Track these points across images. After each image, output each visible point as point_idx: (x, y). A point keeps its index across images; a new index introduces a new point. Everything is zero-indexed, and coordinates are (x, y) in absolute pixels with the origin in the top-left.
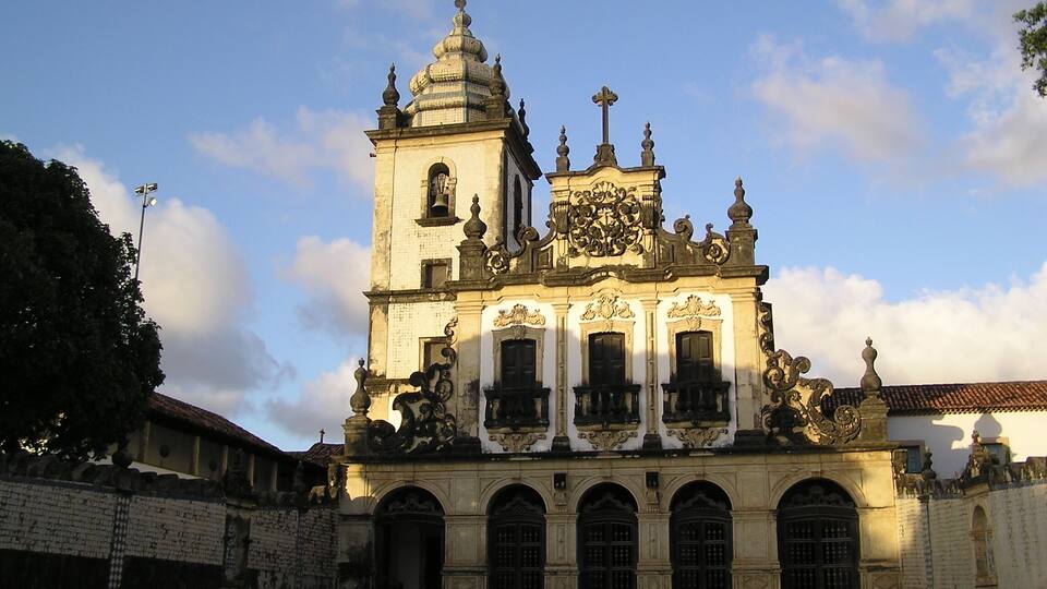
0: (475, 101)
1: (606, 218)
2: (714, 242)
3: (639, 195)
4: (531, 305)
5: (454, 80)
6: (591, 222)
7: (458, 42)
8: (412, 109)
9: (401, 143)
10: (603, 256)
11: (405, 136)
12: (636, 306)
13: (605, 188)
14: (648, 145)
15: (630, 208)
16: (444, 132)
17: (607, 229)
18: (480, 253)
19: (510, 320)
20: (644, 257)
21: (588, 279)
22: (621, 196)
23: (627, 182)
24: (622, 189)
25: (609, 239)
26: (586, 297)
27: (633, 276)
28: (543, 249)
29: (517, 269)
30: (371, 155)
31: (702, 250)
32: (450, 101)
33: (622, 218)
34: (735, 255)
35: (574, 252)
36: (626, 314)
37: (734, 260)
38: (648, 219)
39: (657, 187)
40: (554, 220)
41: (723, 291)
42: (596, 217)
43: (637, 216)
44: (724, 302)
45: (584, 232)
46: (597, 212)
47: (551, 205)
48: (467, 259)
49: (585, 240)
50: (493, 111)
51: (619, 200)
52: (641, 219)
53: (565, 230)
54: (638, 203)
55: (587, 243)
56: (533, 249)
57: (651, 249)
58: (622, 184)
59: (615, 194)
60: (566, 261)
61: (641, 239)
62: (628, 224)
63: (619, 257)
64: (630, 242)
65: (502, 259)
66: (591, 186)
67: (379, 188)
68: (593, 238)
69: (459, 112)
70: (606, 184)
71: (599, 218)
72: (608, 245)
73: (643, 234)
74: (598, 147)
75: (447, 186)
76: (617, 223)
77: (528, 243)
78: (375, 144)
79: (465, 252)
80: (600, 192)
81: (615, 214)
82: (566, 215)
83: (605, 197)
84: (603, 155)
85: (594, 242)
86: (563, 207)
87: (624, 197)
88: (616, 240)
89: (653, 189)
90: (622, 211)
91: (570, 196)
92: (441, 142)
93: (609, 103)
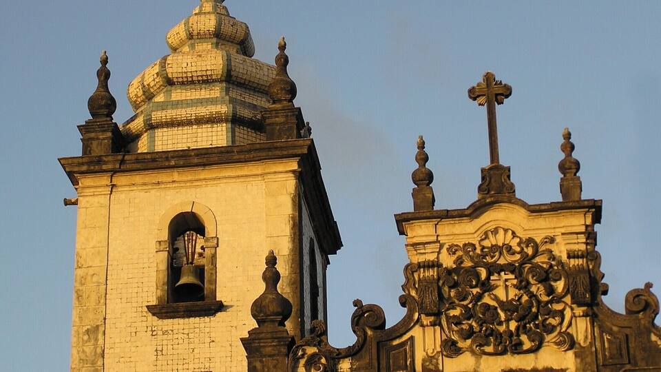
0: (246, 113)
1: (504, 289)
3: (560, 250)
5: (207, 81)
6: (480, 297)
7: (209, 23)
8: (138, 124)
9: (120, 180)
10: (503, 353)
11: (129, 167)
13: (500, 239)
14: (569, 168)
15: (547, 272)
16: (196, 161)
17: (508, 307)
18: (284, 350)
20: (576, 355)
22: (530, 251)
23: (540, 228)
24: (530, 241)
25: (513, 325)
28: (396, 342)
30: (67, 203)
32: (203, 111)
33: (534, 289)
35: (451, 349)
38: (581, 289)
39: (591, 236)
40: (413, 293)
42: (487, 287)
43: (560, 286)
45: (469, 314)
46: (488, 278)
47: (407, 267)
48: (261, 361)
49: (471, 326)
50: (278, 127)
51: (526, 259)
52: (568, 289)
53: (435, 310)
54: (560, 263)
55: (475, 333)
56: (378, 343)
57: (589, 340)
58: (532, 232)
59: (518, 249)
60: (438, 363)
61: (570, 325)
62: (545, 298)
63: (532, 355)
64: (551, 329)
65: (323, 360)
66: (476, 235)
67: (83, 253)
68: (484, 322)
69: (219, 129)
70: (501, 232)
71: (493, 290)
72: (511, 334)
73: (574, 316)
74: (483, 170)
75: (201, 251)
76: (525, 298)
77: (369, 332)
78: (75, 182)
79: (258, 350)
80: (492, 246)
81: (521, 282)
82: (435, 285)
83: (501, 254)
84: (493, 183)
85: (486, 330)
86: (428, 270)
87: (535, 254)
88: (525, 327)
89: (584, 240)
90: (533, 277)
91: (439, 253)
92: (190, 178)
93: (497, 100)
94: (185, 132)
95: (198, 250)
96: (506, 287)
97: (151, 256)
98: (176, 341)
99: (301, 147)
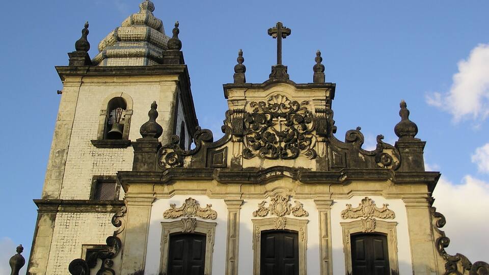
0: (155, 54)
1: (280, 126)
2: (385, 151)
3: (312, 108)
4: (203, 201)
6: (266, 129)
10: (277, 158)
12: (310, 206)
13: (279, 101)
14: (319, 69)
15: (303, 118)
17: (281, 134)
18: (155, 150)
19: (181, 213)
20: (317, 162)
21: (263, 177)
22: (295, 108)
23: (301, 97)
24: (295, 103)
25: (283, 145)
26: (260, 195)
27: (307, 178)
28: (217, 150)
29: (191, 165)
30: (59, 92)
31: (374, 158)
32: (133, 51)
33: (296, 127)
34: (405, 164)
35: (248, 154)
36: (299, 213)
37: (405, 169)
38: (322, 127)
39: (329, 102)
40: (229, 125)
41: (396, 196)
42: (270, 124)
43: (310, 126)
44: (398, 206)
45: (259, 137)
46: (271, 119)
47: (227, 112)
48: (142, 155)
49: (260, 143)
50: (170, 60)
51: (292, 111)
52: (315, 127)
53: (241, 133)
54: (311, 114)
55: (262, 147)
56: (208, 149)
57: (325, 154)
58: (297, 98)
59: (289, 106)
60: (240, 162)
61: (315, 146)
62: (301, 132)
63: (293, 160)
64: (303, 148)
65: (176, 156)
66: (266, 98)
67: (62, 114)
68: (267, 142)
69: (140, 60)
70: (280, 97)
71: (273, 126)
72: (282, 149)
73: (317, 141)
74: (273, 67)
75: (124, 117)
76: (291, 131)
77: (203, 143)
78: (63, 79)
79: (141, 148)
80: (275, 104)
81: (289, 122)
82: (242, 121)
83: (279, 108)
84: (278, 74)
85: (268, 146)
86: (239, 114)
87: (298, 109)
88: (289, 145)
89: (325, 104)
90: (296, 121)
91: (245, 106)
92: (122, 81)
93: (282, 36)
94: (123, 60)
95: (122, 117)
96: (281, 124)
97: (97, 117)
98: (104, 160)
99: (181, 69)
